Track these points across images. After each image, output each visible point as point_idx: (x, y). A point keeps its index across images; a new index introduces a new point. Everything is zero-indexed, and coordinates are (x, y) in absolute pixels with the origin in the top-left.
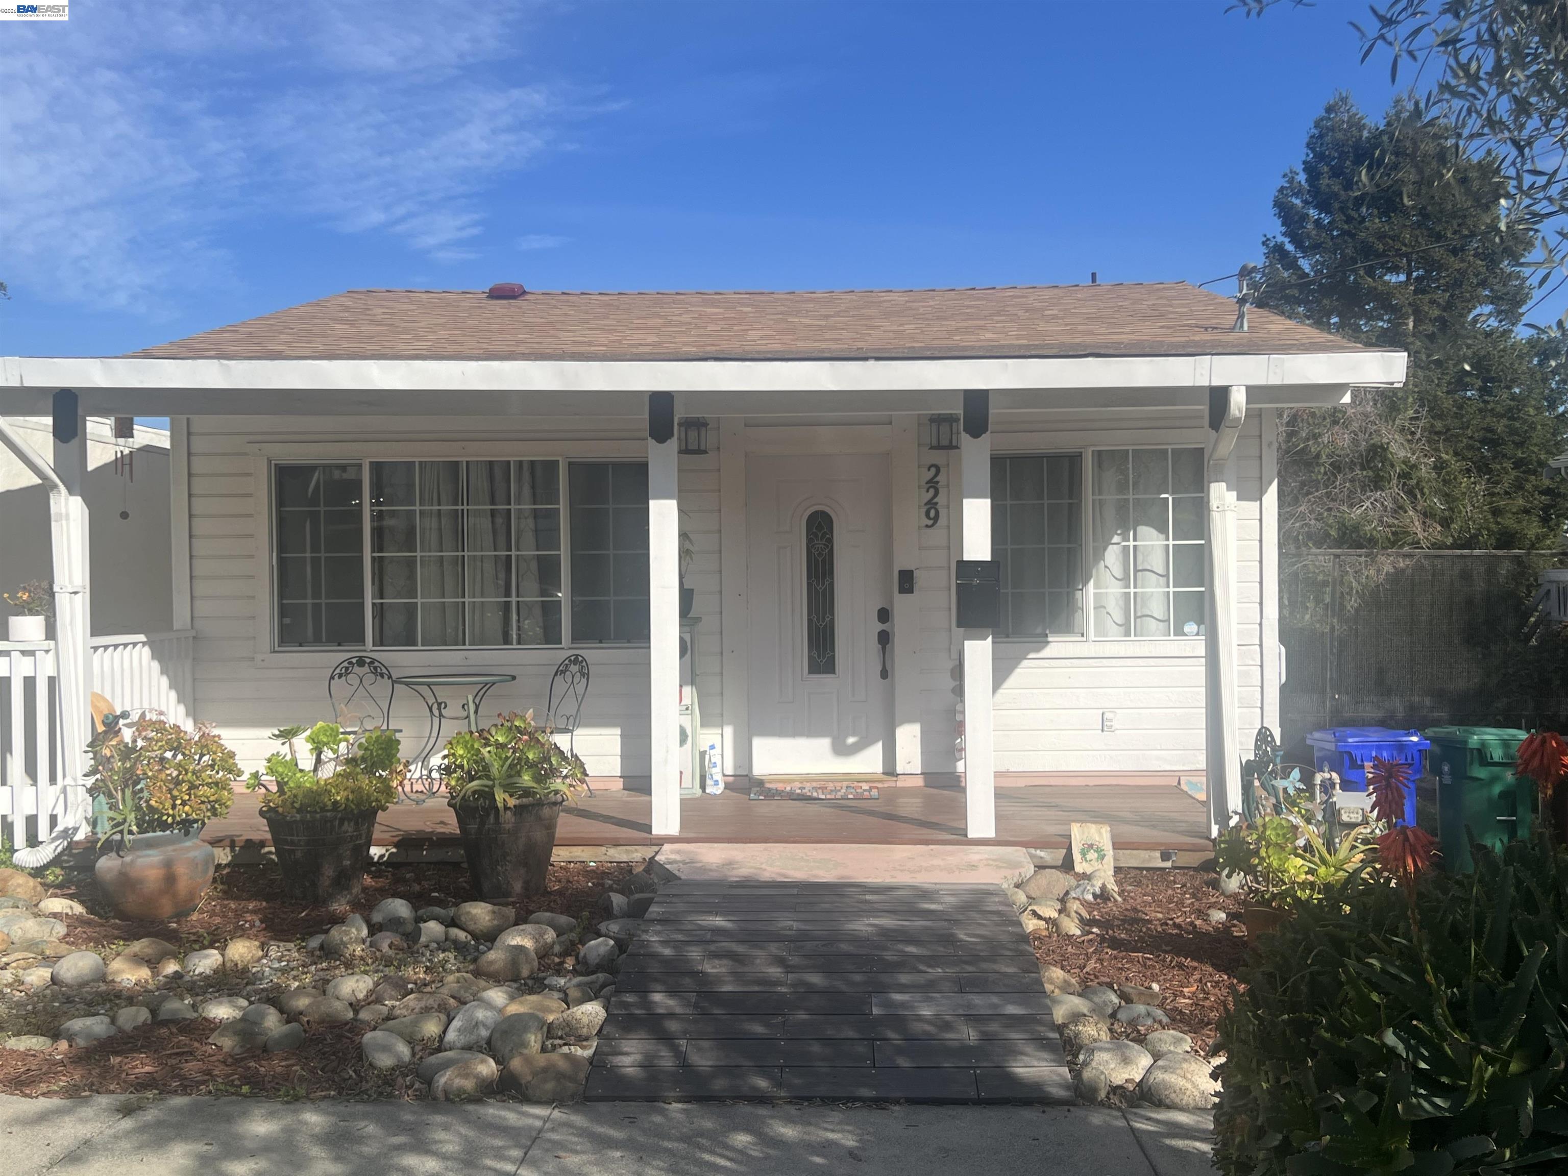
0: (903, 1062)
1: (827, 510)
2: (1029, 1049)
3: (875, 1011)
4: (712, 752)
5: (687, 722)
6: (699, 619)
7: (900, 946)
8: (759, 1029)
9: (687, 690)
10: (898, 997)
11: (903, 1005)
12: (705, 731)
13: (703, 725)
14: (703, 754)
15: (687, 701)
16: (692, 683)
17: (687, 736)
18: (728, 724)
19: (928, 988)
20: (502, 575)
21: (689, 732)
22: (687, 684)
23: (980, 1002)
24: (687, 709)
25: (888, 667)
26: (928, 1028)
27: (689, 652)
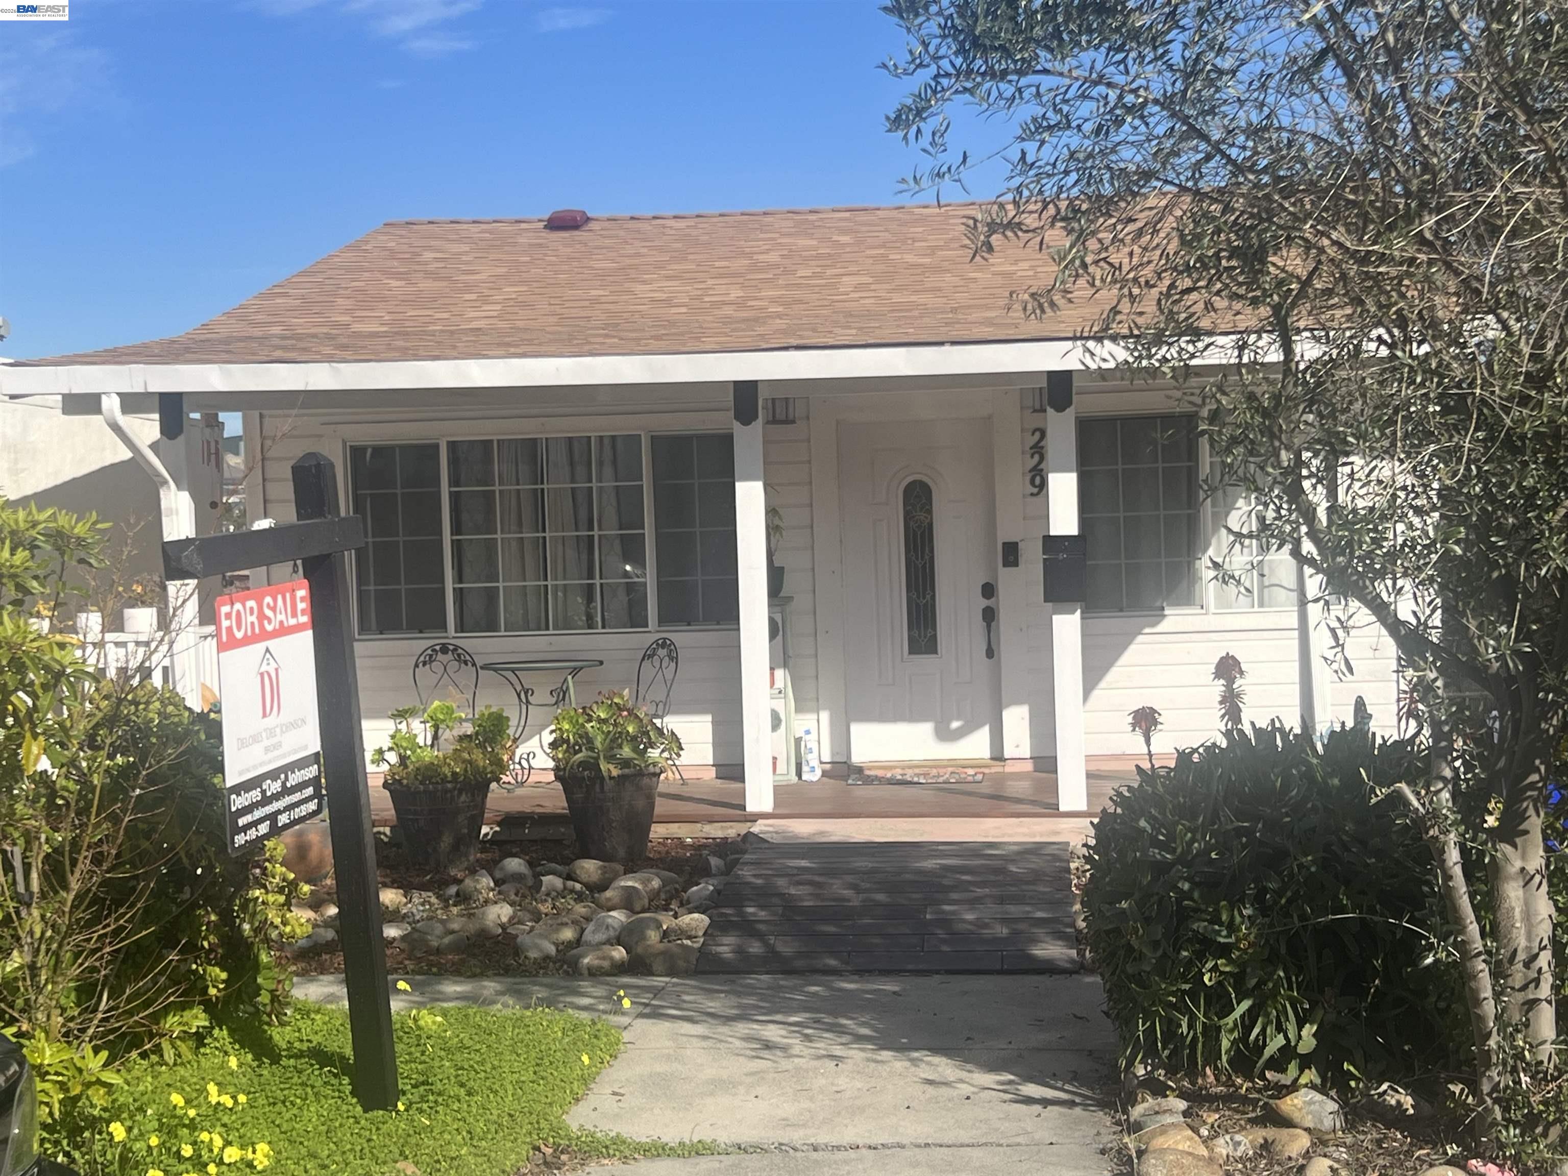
0: (945, 948)
1: (925, 479)
2: (1048, 939)
3: (928, 917)
4: (808, 737)
5: (779, 705)
6: (790, 599)
7: (958, 876)
8: (831, 929)
9: (780, 673)
10: (947, 908)
11: (953, 913)
12: (800, 716)
13: (798, 710)
14: (798, 741)
15: (779, 684)
16: (785, 665)
17: (780, 721)
18: (824, 709)
19: (973, 903)
20: (584, 557)
21: (783, 717)
22: (779, 667)
23: (1014, 910)
24: (780, 692)
25: (994, 647)
26: (970, 927)
27: (781, 633)
